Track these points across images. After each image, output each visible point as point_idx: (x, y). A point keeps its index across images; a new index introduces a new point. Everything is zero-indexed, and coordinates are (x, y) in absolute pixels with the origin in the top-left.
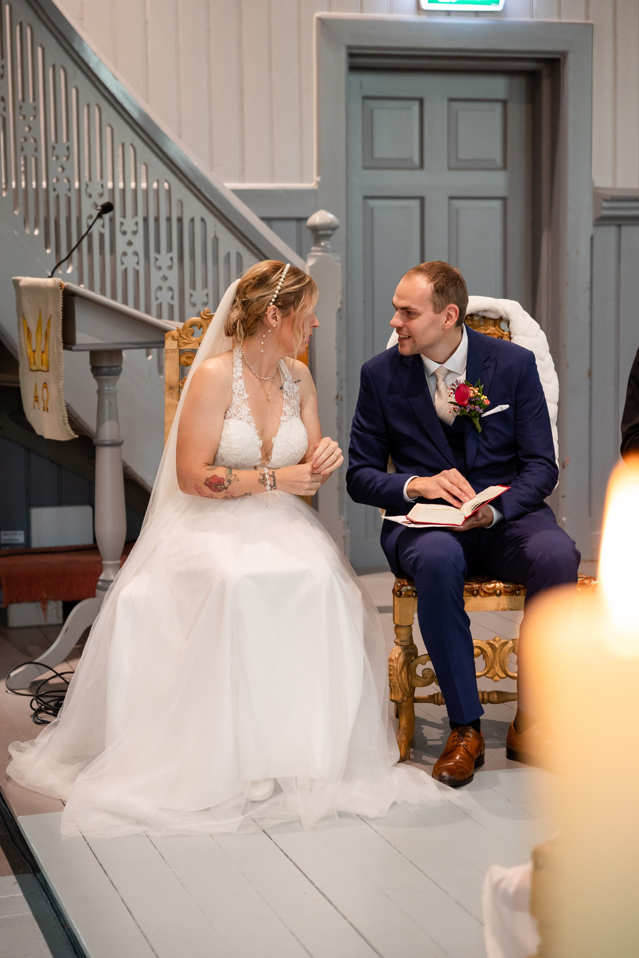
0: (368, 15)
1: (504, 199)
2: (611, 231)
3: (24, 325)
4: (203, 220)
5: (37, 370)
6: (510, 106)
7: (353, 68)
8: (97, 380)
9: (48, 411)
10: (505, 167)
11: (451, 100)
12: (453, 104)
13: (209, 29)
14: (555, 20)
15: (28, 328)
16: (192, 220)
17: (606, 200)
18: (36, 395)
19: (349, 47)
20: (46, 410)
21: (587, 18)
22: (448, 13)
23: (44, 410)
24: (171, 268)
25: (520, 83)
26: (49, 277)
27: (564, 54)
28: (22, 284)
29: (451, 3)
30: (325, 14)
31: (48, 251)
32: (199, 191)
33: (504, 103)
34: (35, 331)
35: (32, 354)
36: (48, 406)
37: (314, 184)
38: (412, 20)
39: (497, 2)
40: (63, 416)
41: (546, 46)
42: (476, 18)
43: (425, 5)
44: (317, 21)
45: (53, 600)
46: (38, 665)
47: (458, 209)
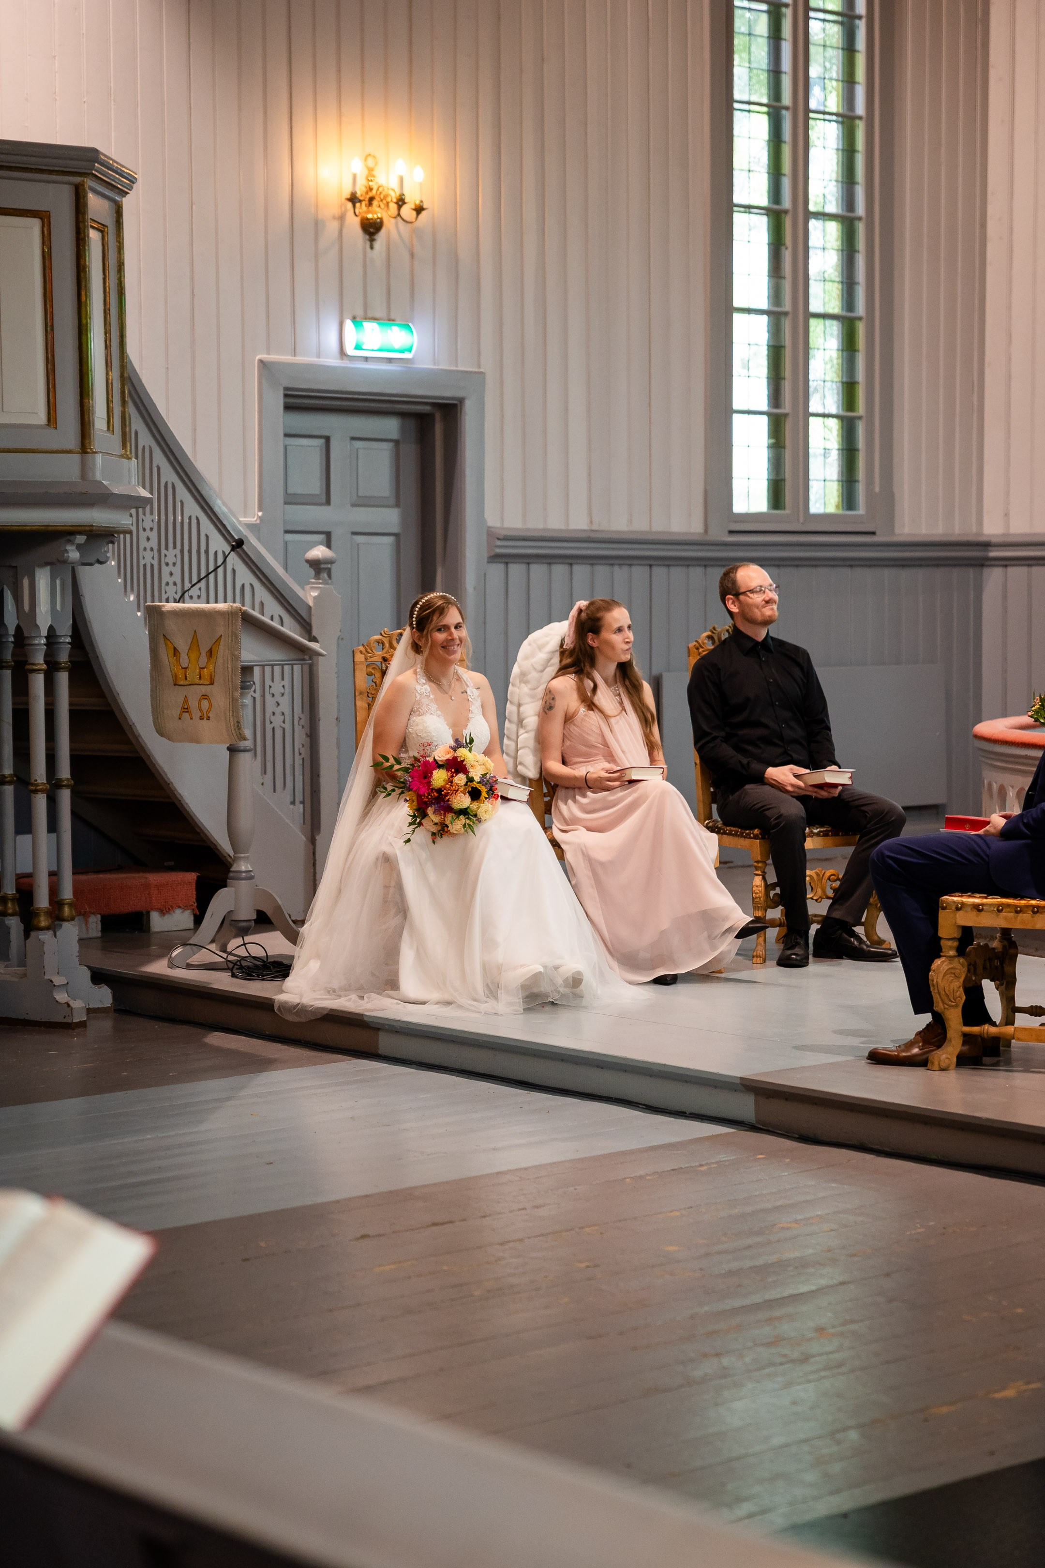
0: (300, 359)
1: (396, 535)
2: (497, 569)
3: (166, 645)
4: (224, 553)
5: (190, 685)
6: (402, 446)
7: (288, 408)
9: (208, 718)
10: (397, 505)
11: (352, 439)
12: (354, 442)
13: (167, 368)
14: (454, 368)
15: (175, 648)
16: (216, 553)
17: (498, 539)
18: (186, 707)
19: (285, 389)
20: (205, 719)
21: (479, 367)
22: (366, 359)
23: (202, 719)
25: (411, 423)
27: (461, 400)
28: (164, 609)
29: (373, 350)
30: (264, 356)
31: (120, 580)
32: (222, 524)
33: (397, 442)
34: (187, 650)
35: (181, 670)
36: (210, 715)
37: (255, 519)
38: (337, 365)
39: (410, 351)
40: (238, 722)
41: (447, 392)
42: (388, 364)
43: (350, 350)
44: (258, 364)
45: (94, 913)
46: (193, 947)
47: (358, 545)
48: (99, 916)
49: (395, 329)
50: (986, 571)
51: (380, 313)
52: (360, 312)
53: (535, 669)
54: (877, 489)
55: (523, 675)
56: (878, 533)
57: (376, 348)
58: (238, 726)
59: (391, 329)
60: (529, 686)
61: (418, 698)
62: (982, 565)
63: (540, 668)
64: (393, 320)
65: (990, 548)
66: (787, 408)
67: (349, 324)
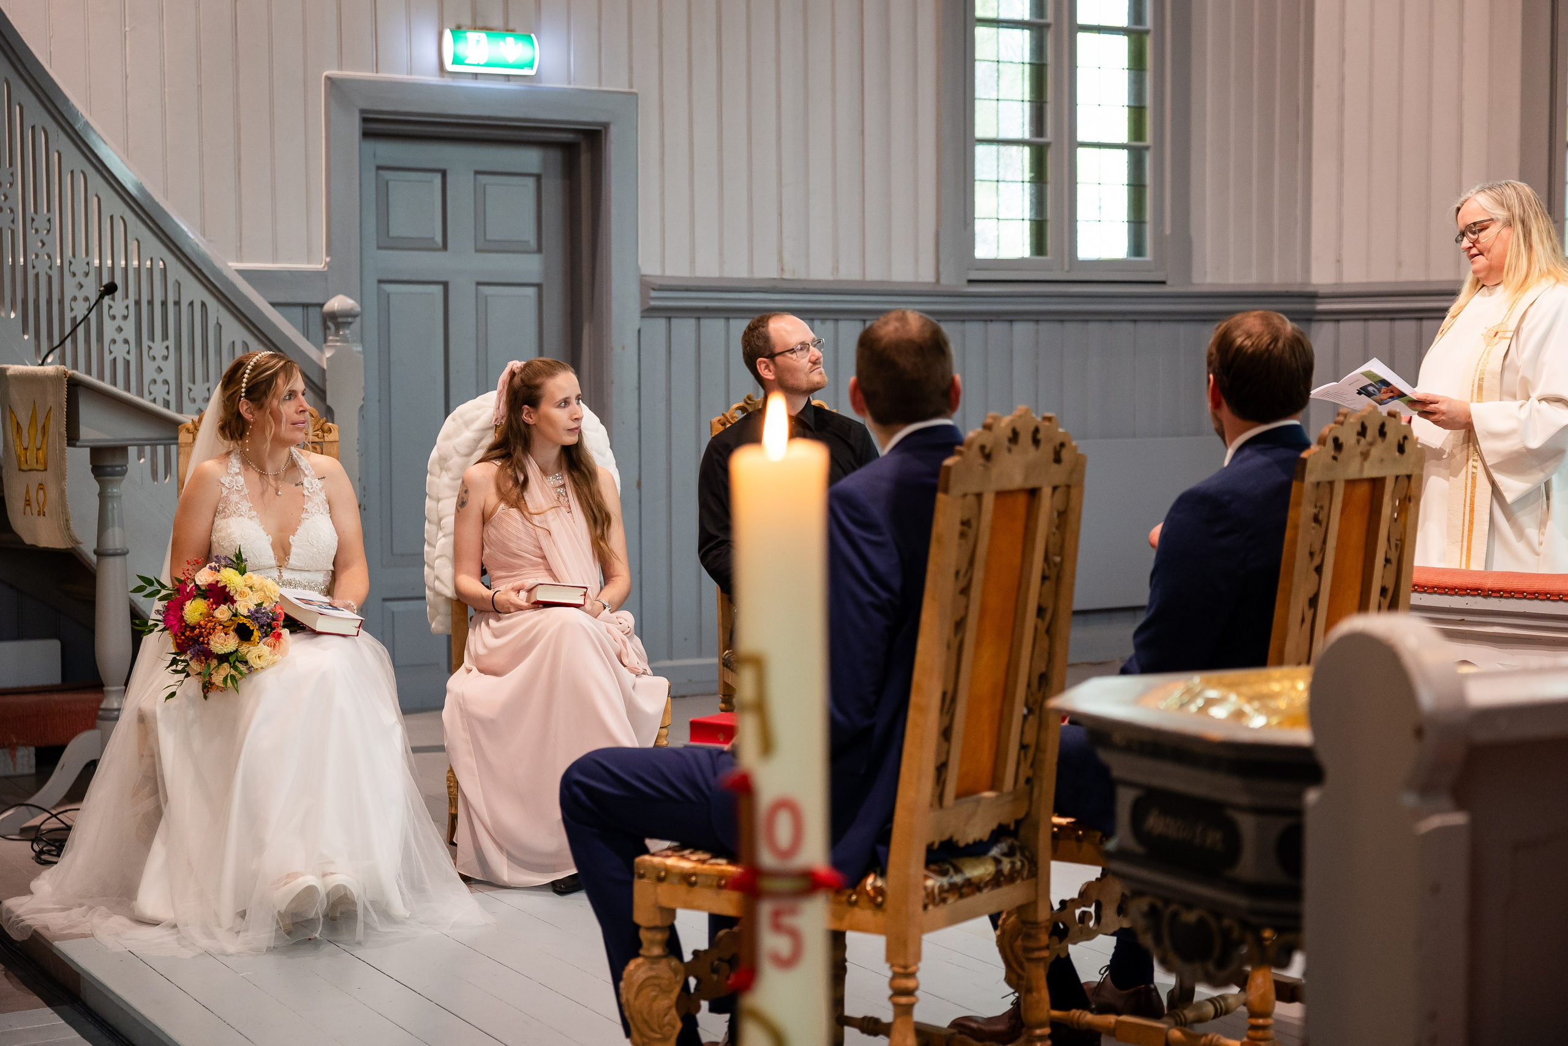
0: (383, 75)
1: (539, 286)
2: (661, 323)
3: (11, 419)
4: (203, 304)
5: (30, 470)
6: (543, 181)
7: (367, 135)
8: (98, 481)
9: (44, 515)
10: (539, 250)
11: (477, 173)
12: (480, 177)
13: (200, 86)
14: (595, 87)
15: (18, 423)
17: (654, 289)
18: (28, 498)
19: (362, 111)
20: (42, 515)
21: (631, 86)
22: (476, 76)
23: (39, 515)
24: (166, 358)
25: (555, 155)
26: (40, 365)
27: (606, 126)
28: (11, 372)
29: (478, 65)
30: (334, 73)
31: (26, 337)
32: (200, 270)
33: (538, 177)
34: (27, 426)
35: (23, 452)
36: (45, 510)
37: (323, 265)
38: (434, 83)
39: (531, 66)
40: (67, 520)
41: (586, 116)
42: (507, 83)
43: (449, 67)
44: (325, 80)
45: (24, 745)
46: (30, 807)
47: (486, 297)
48: (32, 750)
49: (510, 40)
50: (1315, 326)
51: (498, 22)
52: (467, 20)
53: (458, 452)
54: (1168, 231)
55: (443, 459)
56: (1169, 283)
57: (482, 63)
58: (67, 525)
59: (505, 42)
60: (450, 475)
61: (224, 494)
62: (1310, 320)
63: (464, 450)
64: (512, 31)
65: (1318, 300)
66: (1049, 137)
67: (447, 34)
